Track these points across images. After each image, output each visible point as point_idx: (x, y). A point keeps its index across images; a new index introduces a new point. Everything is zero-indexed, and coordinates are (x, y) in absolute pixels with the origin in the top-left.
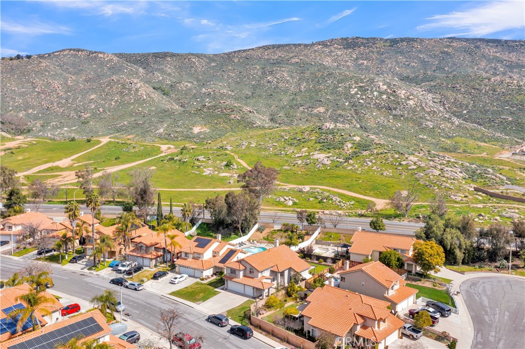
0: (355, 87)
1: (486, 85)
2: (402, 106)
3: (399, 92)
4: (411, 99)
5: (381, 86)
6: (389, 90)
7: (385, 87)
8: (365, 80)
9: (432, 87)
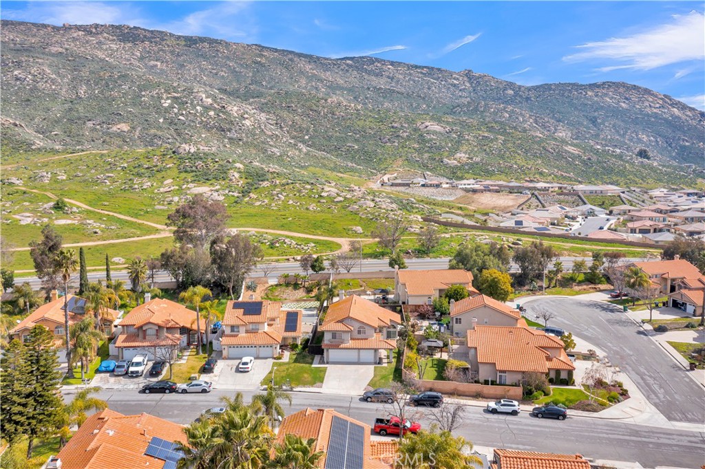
0: (168, 98)
1: (324, 107)
2: (238, 127)
3: (230, 108)
4: (247, 118)
5: (204, 99)
6: (215, 105)
7: (210, 101)
8: (179, 90)
9: (263, 104)
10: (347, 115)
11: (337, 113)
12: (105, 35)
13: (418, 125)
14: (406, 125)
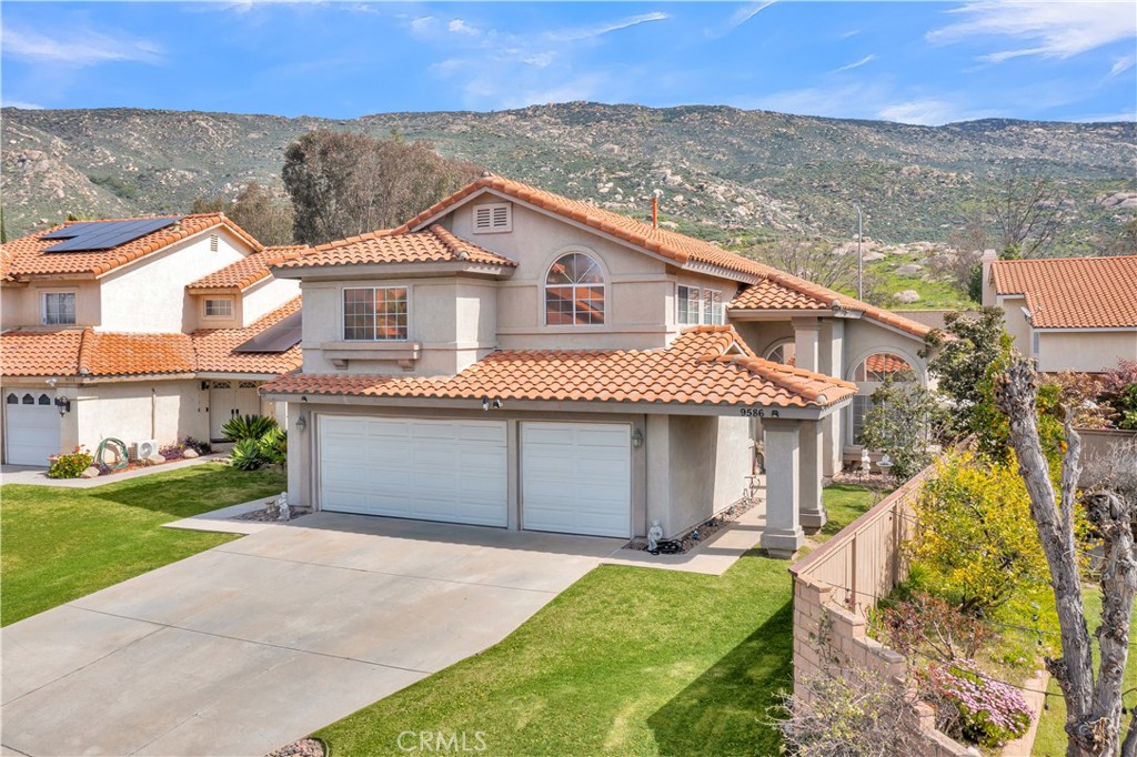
0: (609, 180)
1: (893, 182)
2: (723, 219)
3: (712, 188)
4: (741, 204)
5: (669, 177)
6: (687, 186)
7: (678, 179)
8: (630, 166)
9: (776, 186)
10: (941, 194)
11: (920, 191)
12: (545, 117)
13: (1099, 199)
14: (1072, 202)
